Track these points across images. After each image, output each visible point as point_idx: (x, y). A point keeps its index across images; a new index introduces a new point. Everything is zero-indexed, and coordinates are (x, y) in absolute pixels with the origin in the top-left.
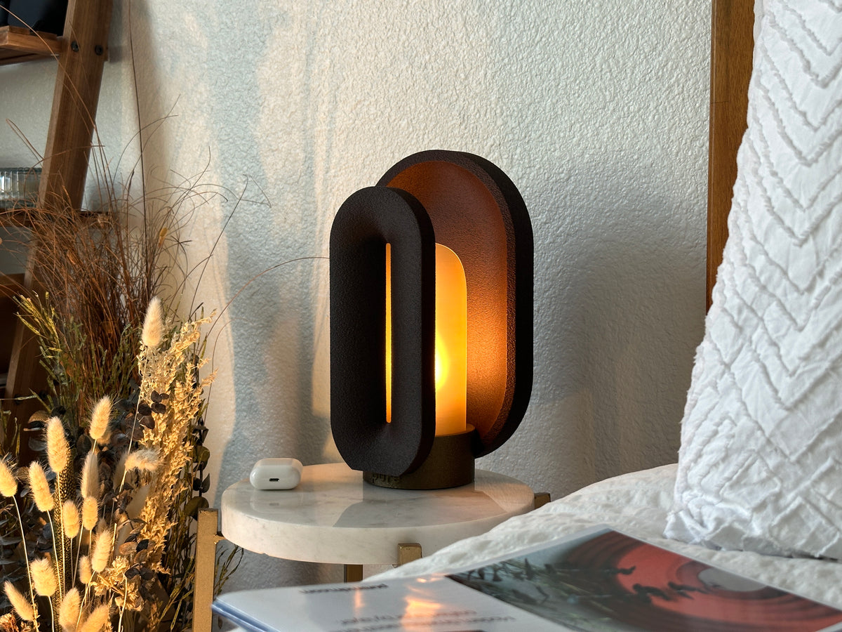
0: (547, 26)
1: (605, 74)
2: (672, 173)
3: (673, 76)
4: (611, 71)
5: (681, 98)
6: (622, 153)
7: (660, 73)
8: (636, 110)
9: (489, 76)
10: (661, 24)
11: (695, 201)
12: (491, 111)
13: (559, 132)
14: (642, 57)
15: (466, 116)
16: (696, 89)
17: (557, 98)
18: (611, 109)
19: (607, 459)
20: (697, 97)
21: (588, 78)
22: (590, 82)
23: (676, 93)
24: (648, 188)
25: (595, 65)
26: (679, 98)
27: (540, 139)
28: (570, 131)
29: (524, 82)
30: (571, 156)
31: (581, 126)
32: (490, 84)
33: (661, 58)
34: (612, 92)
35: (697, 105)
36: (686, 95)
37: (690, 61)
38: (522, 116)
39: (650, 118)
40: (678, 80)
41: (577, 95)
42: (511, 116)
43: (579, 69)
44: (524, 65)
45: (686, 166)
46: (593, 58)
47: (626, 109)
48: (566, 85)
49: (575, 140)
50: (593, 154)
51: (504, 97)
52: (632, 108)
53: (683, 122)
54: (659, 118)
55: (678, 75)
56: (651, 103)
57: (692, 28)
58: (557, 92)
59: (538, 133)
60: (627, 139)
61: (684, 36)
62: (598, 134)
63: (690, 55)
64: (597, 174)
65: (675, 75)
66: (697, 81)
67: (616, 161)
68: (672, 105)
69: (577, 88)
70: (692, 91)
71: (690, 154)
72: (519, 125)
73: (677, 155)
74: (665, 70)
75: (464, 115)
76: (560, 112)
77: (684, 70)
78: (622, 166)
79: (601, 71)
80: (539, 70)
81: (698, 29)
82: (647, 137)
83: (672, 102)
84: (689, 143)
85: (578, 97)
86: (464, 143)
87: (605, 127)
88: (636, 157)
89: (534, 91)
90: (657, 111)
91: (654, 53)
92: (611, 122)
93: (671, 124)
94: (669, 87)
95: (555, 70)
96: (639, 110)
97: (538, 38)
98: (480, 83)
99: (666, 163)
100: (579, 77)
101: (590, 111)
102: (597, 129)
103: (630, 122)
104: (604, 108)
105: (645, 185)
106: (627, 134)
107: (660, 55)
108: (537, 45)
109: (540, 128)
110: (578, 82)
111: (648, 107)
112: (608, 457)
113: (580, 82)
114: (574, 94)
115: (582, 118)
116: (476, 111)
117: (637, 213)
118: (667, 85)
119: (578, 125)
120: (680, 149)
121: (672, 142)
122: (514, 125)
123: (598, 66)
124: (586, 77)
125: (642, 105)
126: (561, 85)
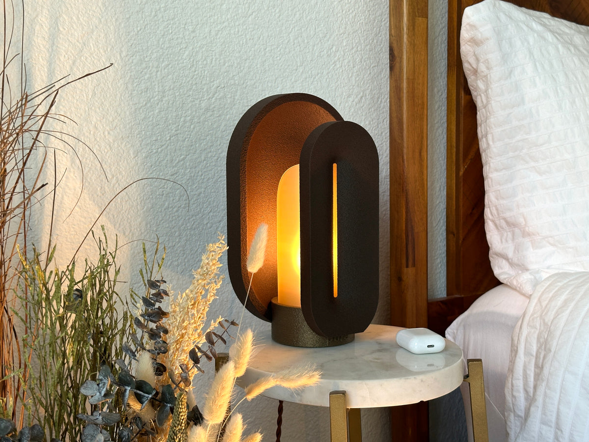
0: (256, 5)
1: (296, 47)
3: (336, 56)
4: (300, 45)
5: (341, 70)
7: (329, 53)
8: (316, 74)
9: (213, 33)
10: (328, 21)
12: (216, 61)
14: (318, 40)
15: (195, 61)
16: (349, 66)
17: (265, 58)
18: (301, 71)
20: (350, 71)
21: (286, 48)
22: (287, 50)
23: (338, 66)
26: (340, 70)
27: (255, 86)
28: (275, 83)
29: (241, 42)
31: (282, 80)
32: (214, 39)
33: (329, 43)
34: (301, 60)
35: (350, 75)
36: (344, 69)
37: (345, 48)
38: (240, 68)
39: (324, 80)
40: (339, 59)
41: (278, 58)
42: (232, 66)
43: (279, 41)
44: (240, 30)
45: (345, 112)
46: (289, 35)
47: (310, 72)
48: (271, 50)
51: (226, 51)
52: (313, 73)
53: (343, 86)
54: (330, 81)
55: (339, 56)
56: (325, 71)
57: (346, 28)
59: (253, 82)
61: (342, 31)
62: (293, 87)
63: (345, 44)
66: (349, 62)
68: (336, 74)
69: (279, 53)
70: (347, 66)
71: (347, 105)
72: (238, 74)
73: (340, 106)
74: (332, 51)
75: (193, 60)
76: (267, 69)
77: (342, 53)
79: (294, 44)
80: (252, 36)
81: (349, 29)
82: (323, 93)
83: (336, 72)
84: (346, 99)
86: (194, 83)
87: (298, 82)
89: (248, 51)
90: (328, 76)
91: (325, 39)
92: (301, 80)
93: (336, 86)
95: (263, 37)
97: (250, 12)
98: (206, 37)
100: (279, 46)
101: (288, 70)
103: (313, 81)
104: (297, 70)
106: (311, 89)
107: (328, 41)
108: (249, 17)
109: (254, 78)
110: (279, 49)
111: (323, 73)
113: (280, 50)
114: (277, 57)
115: (283, 74)
116: (204, 58)
118: (333, 61)
119: (280, 79)
120: (341, 102)
121: (337, 97)
122: (234, 74)
123: (292, 40)
124: (284, 47)
125: (319, 72)
126: (267, 49)
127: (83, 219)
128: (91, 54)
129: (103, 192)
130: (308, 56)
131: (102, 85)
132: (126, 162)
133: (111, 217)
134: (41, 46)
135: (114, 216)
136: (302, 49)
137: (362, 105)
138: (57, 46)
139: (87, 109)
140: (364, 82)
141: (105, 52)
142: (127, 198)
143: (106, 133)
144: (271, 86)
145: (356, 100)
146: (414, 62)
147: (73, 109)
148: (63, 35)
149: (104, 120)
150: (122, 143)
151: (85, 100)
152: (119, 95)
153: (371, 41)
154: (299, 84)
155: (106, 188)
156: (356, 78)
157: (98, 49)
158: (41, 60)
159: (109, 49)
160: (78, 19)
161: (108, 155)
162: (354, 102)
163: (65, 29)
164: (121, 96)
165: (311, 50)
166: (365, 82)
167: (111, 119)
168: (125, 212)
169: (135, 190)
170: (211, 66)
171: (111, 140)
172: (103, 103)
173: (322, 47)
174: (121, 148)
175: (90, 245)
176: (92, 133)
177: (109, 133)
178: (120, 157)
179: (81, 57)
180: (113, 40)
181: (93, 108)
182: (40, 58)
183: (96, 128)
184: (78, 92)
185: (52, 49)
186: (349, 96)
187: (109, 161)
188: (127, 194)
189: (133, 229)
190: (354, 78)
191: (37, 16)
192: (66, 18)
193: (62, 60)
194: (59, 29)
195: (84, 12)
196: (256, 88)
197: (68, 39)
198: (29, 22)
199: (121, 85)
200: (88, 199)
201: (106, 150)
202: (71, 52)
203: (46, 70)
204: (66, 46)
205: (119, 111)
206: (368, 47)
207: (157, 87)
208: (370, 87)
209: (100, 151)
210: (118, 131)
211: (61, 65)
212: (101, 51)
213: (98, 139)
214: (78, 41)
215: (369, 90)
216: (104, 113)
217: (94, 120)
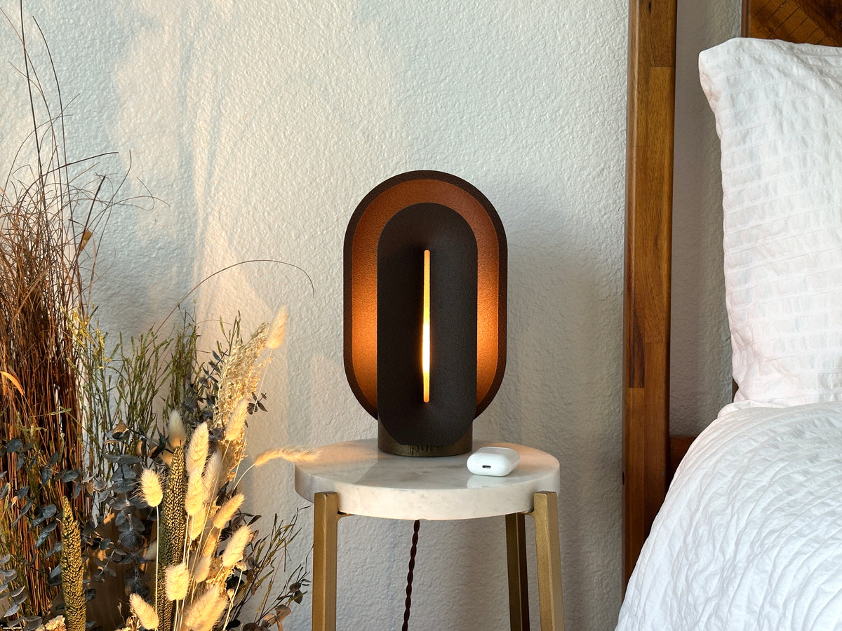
0: (451, 68)
1: (505, 112)
2: (564, 194)
4: (510, 110)
5: (571, 137)
6: (522, 176)
7: (554, 116)
8: (534, 143)
9: (394, 104)
10: (553, 78)
11: (584, 215)
12: (396, 134)
13: (464, 156)
14: (538, 102)
15: (370, 136)
16: (583, 131)
17: (461, 128)
18: (511, 140)
19: (510, 418)
20: (585, 137)
21: (490, 115)
22: (492, 117)
23: (567, 132)
24: (544, 204)
25: (497, 104)
26: (569, 137)
27: (446, 161)
28: (474, 155)
29: (430, 112)
30: (475, 176)
31: (484, 152)
32: (395, 110)
33: (554, 105)
34: (512, 127)
35: (585, 143)
36: (575, 135)
37: (578, 110)
38: (427, 140)
39: (545, 150)
40: (568, 123)
41: (479, 127)
42: (417, 139)
43: (481, 106)
44: (429, 98)
45: (575, 189)
46: (495, 99)
47: (524, 142)
48: (470, 118)
49: (478, 164)
50: (496, 176)
51: (409, 123)
52: (529, 142)
53: (573, 156)
54: (553, 151)
55: (568, 119)
56: (546, 139)
57: (580, 85)
58: (461, 123)
59: (444, 156)
60: (526, 165)
61: (573, 90)
62: (499, 160)
63: (577, 105)
64: (499, 191)
65: (566, 119)
66: (584, 126)
67: (517, 182)
68: (564, 142)
69: (481, 121)
70: (580, 132)
71: (579, 179)
72: (425, 147)
73: (568, 180)
74: (557, 114)
75: (368, 135)
76: (464, 140)
77: (573, 116)
78: (522, 186)
79: (502, 109)
80: (444, 103)
81: (584, 86)
82: (543, 166)
83: (564, 139)
84: (578, 172)
85: (482, 128)
86: (368, 160)
87: (506, 154)
88: (533, 180)
89: (439, 120)
90: (552, 145)
91: (548, 101)
92: (511, 151)
93: (563, 156)
94: (561, 127)
95: (460, 105)
96: (536, 143)
97: (443, 76)
98: (385, 109)
99: (559, 186)
100: (481, 112)
101: (492, 140)
102: (499, 155)
103: (528, 152)
104: (505, 139)
105: (542, 202)
106: (526, 161)
107: (553, 102)
108: (441, 82)
109: (446, 151)
110: (481, 116)
111: (543, 141)
112: (511, 416)
113: (483, 117)
114: (477, 126)
115: (485, 146)
116: (381, 132)
117: (535, 223)
118: (559, 126)
119: (482, 151)
120: (570, 176)
121: (564, 169)
122: (420, 147)
123: (499, 105)
124: (488, 113)
125: (538, 140)
126: (465, 118)
127: (239, 300)
128: (253, 134)
129: (261, 274)
130: (522, 123)
131: (263, 165)
132: (286, 244)
133: (269, 300)
134: (203, 129)
135: (271, 300)
136: (513, 114)
137: (603, 180)
138: (219, 129)
139: (246, 189)
140: (607, 150)
141: (268, 131)
142: (286, 281)
143: (266, 214)
144: (469, 160)
145: (594, 173)
146: (647, 124)
147: (232, 190)
148: (225, 117)
149: (264, 200)
150: (283, 224)
151: (245, 180)
152: (281, 175)
153: (619, 99)
154: (508, 156)
155: (264, 270)
156: (593, 146)
157: (261, 129)
158: (202, 142)
159: (272, 129)
160: (241, 100)
161: (267, 236)
162: (590, 176)
163: (226, 111)
164: (284, 175)
165: (527, 115)
166: (609, 150)
167: (271, 200)
168: (284, 295)
169: (295, 273)
170: (390, 140)
171: (271, 221)
172: (263, 183)
173: (543, 110)
174: (282, 229)
175: (246, 328)
176: (251, 213)
177: (269, 214)
178: (281, 239)
179: (242, 138)
180: (277, 119)
181: (253, 189)
182: (201, 141)
183: (255, 208)
184: (238, 173)
185: (213, 132)
186: (583, 168)
187: (268, 243)
188: (286, 277)
189: (292, 314)
190: (590, 146)
191: (200, 100)
192: (228, 100)
193: (223, 141)
194: (221, 112)
195: (247, 92)
196: (448, 162)
197: (229, 121)
198: (192, 107)
199: (284, 164)
200: (245, 281)
201: (265, 232)
202: (233, 134)
203: (206, 152)
204: (228, 128)
205: (281, 191)
206: (614, 107)
207: (323, 165)
208: (616, 157)
209: (258, 232)
210: (279, 212)
211: (222, 147)
212: (264, 131)
213: (257, 220)
214: (240, 122)
215: (615, 160)
216: (265, 193)
217: (254, 201)
